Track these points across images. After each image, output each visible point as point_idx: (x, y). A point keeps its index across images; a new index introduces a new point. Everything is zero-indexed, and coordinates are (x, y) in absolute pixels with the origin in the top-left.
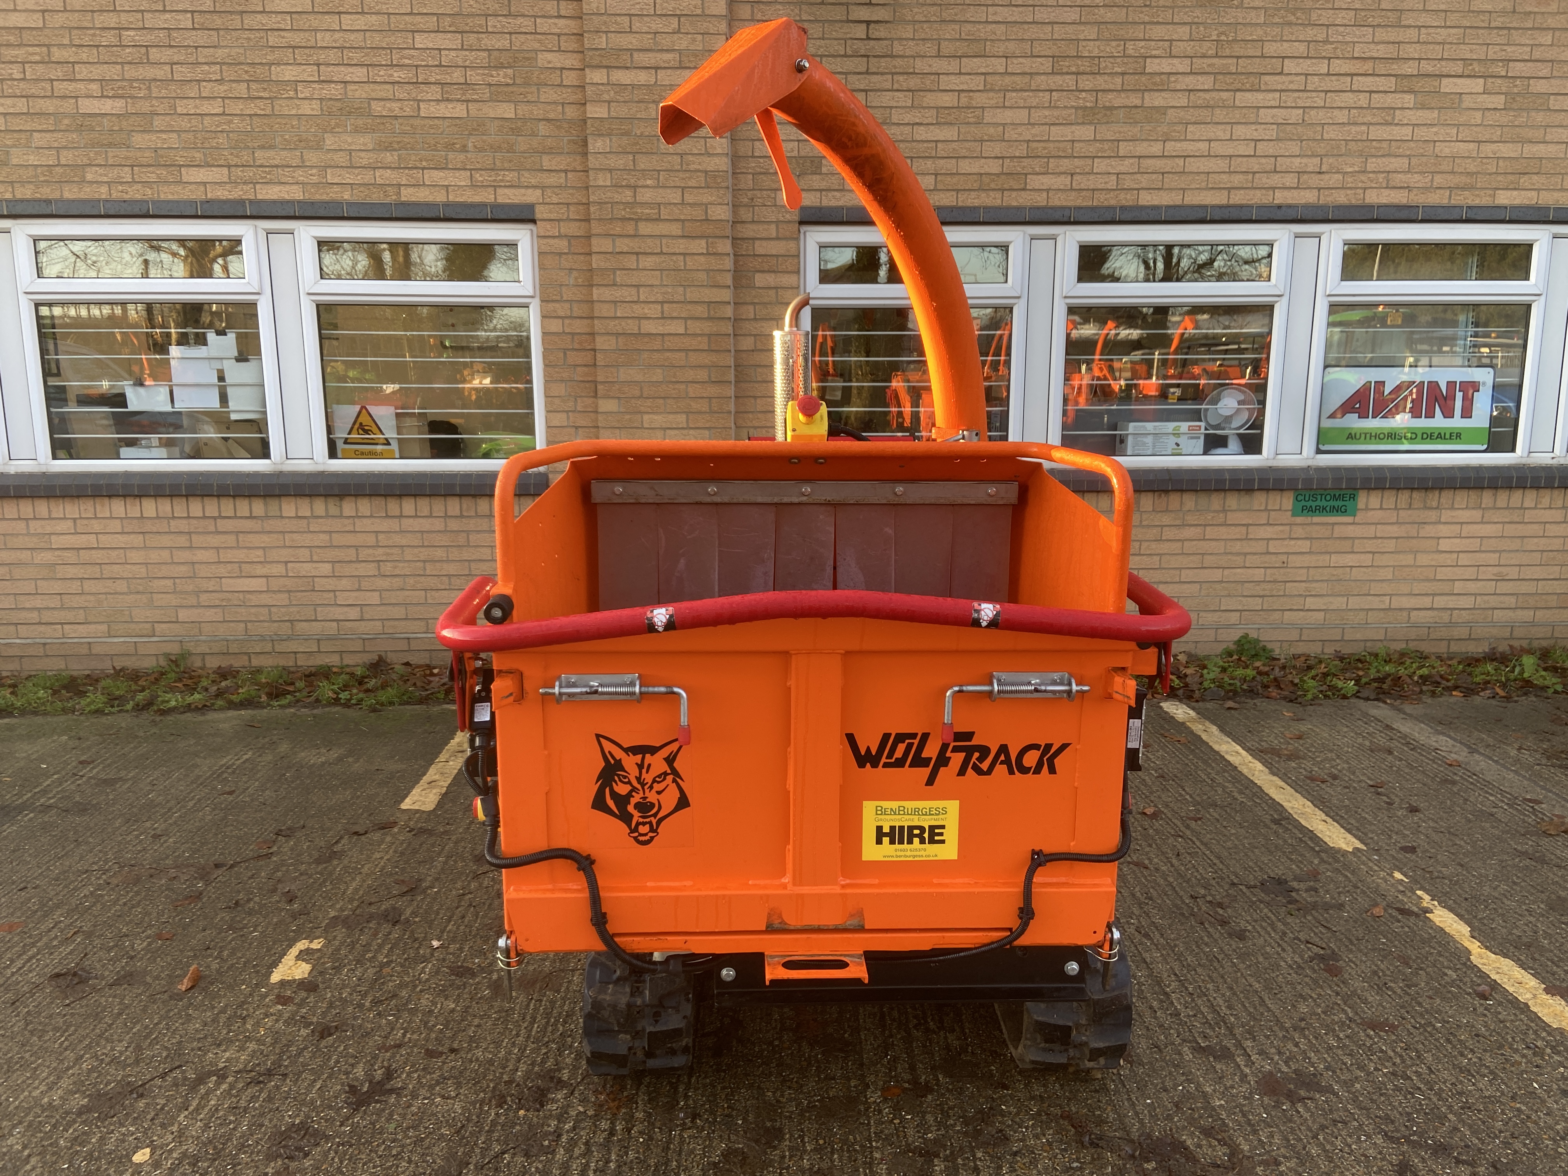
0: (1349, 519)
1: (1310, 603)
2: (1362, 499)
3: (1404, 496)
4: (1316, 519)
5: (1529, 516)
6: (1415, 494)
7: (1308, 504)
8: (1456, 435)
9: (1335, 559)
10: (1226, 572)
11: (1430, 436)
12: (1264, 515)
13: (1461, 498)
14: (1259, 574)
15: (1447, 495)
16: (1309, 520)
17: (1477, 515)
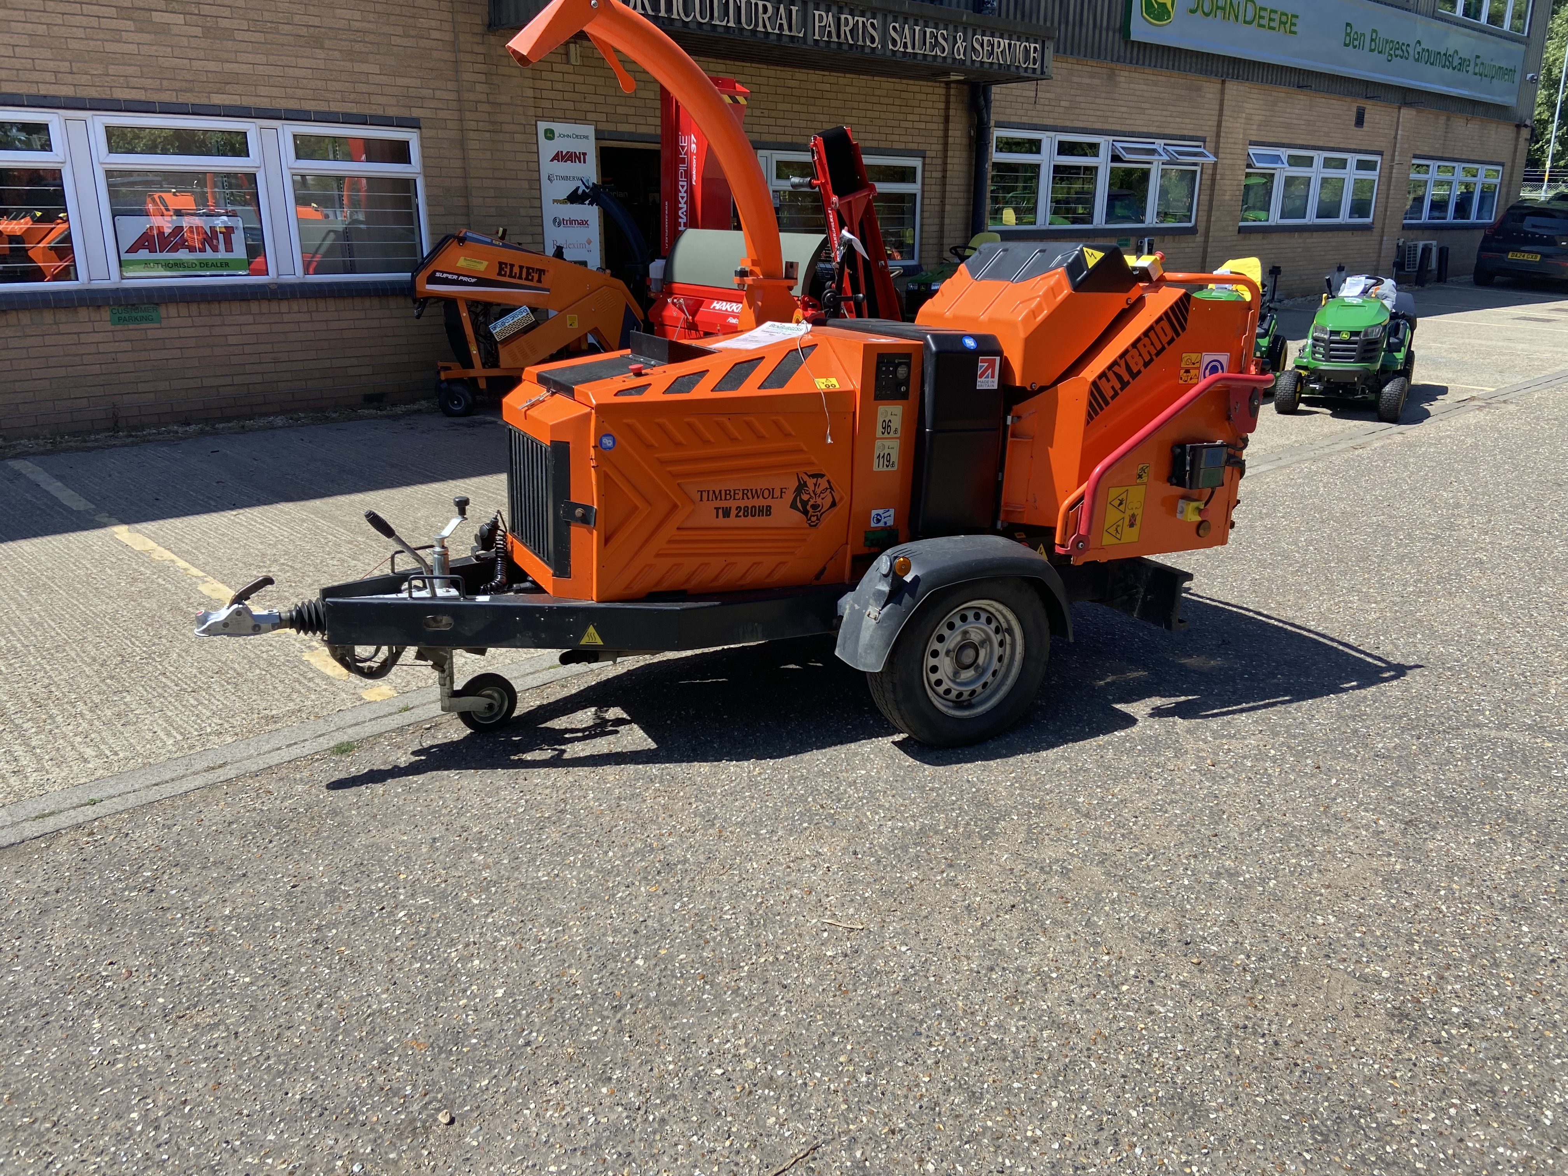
0: (158, 325)
1: (141, 387)
2: (163, 311)
3: (194, 307)
4: (131, 326)
5: (286, 318)
6: (202, 306)
7: (123, 315)
8: (225, 264)
9: (153, 355)
10: (69, 369)
11: (205, 265)
12: (90, 324)
13: (236, 307)
14: (96, 369)
15: (225, 306)
16: (126, 327)
17: (250, 319)
